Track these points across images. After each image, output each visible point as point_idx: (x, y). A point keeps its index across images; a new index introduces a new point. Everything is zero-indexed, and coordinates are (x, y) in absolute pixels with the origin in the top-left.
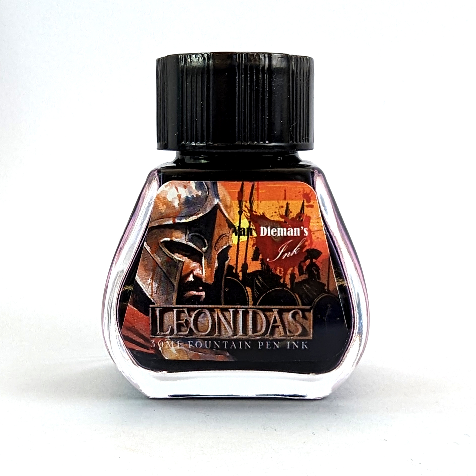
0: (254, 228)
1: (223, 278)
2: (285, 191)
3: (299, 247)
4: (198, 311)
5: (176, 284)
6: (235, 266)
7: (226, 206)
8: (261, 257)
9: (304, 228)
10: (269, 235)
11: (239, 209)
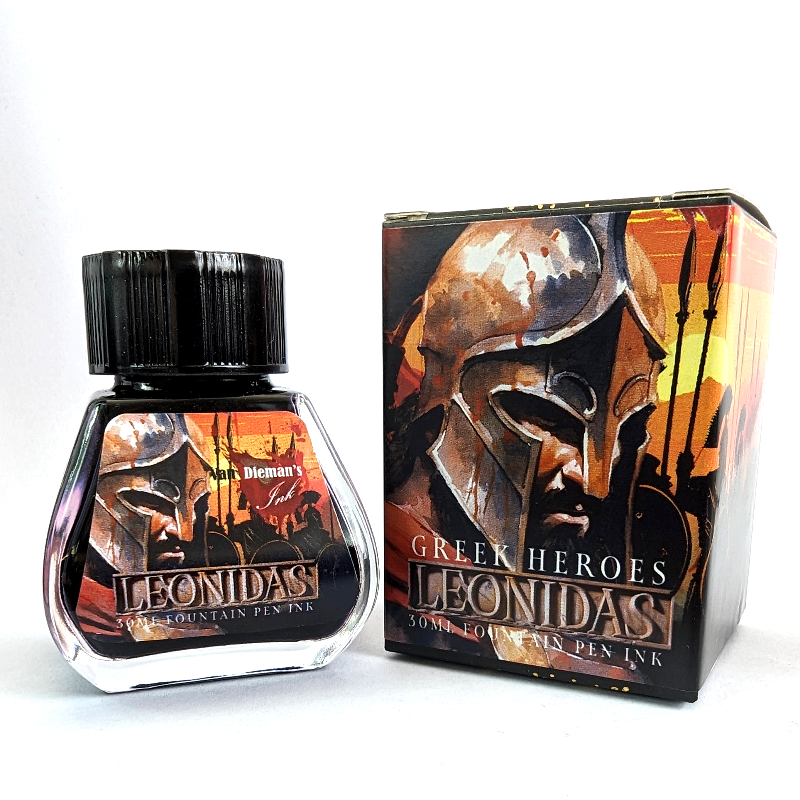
0: (237, 470)
1: (205, 533)
2: (269, 422)
3: (293, 490)
4: (177, 576)
5: (144, 545)
6: (217, 518)
7: (198, 444)
8: (248, 504)
9: (297, 466)
10: (256, 477)
11: (215, 447)
